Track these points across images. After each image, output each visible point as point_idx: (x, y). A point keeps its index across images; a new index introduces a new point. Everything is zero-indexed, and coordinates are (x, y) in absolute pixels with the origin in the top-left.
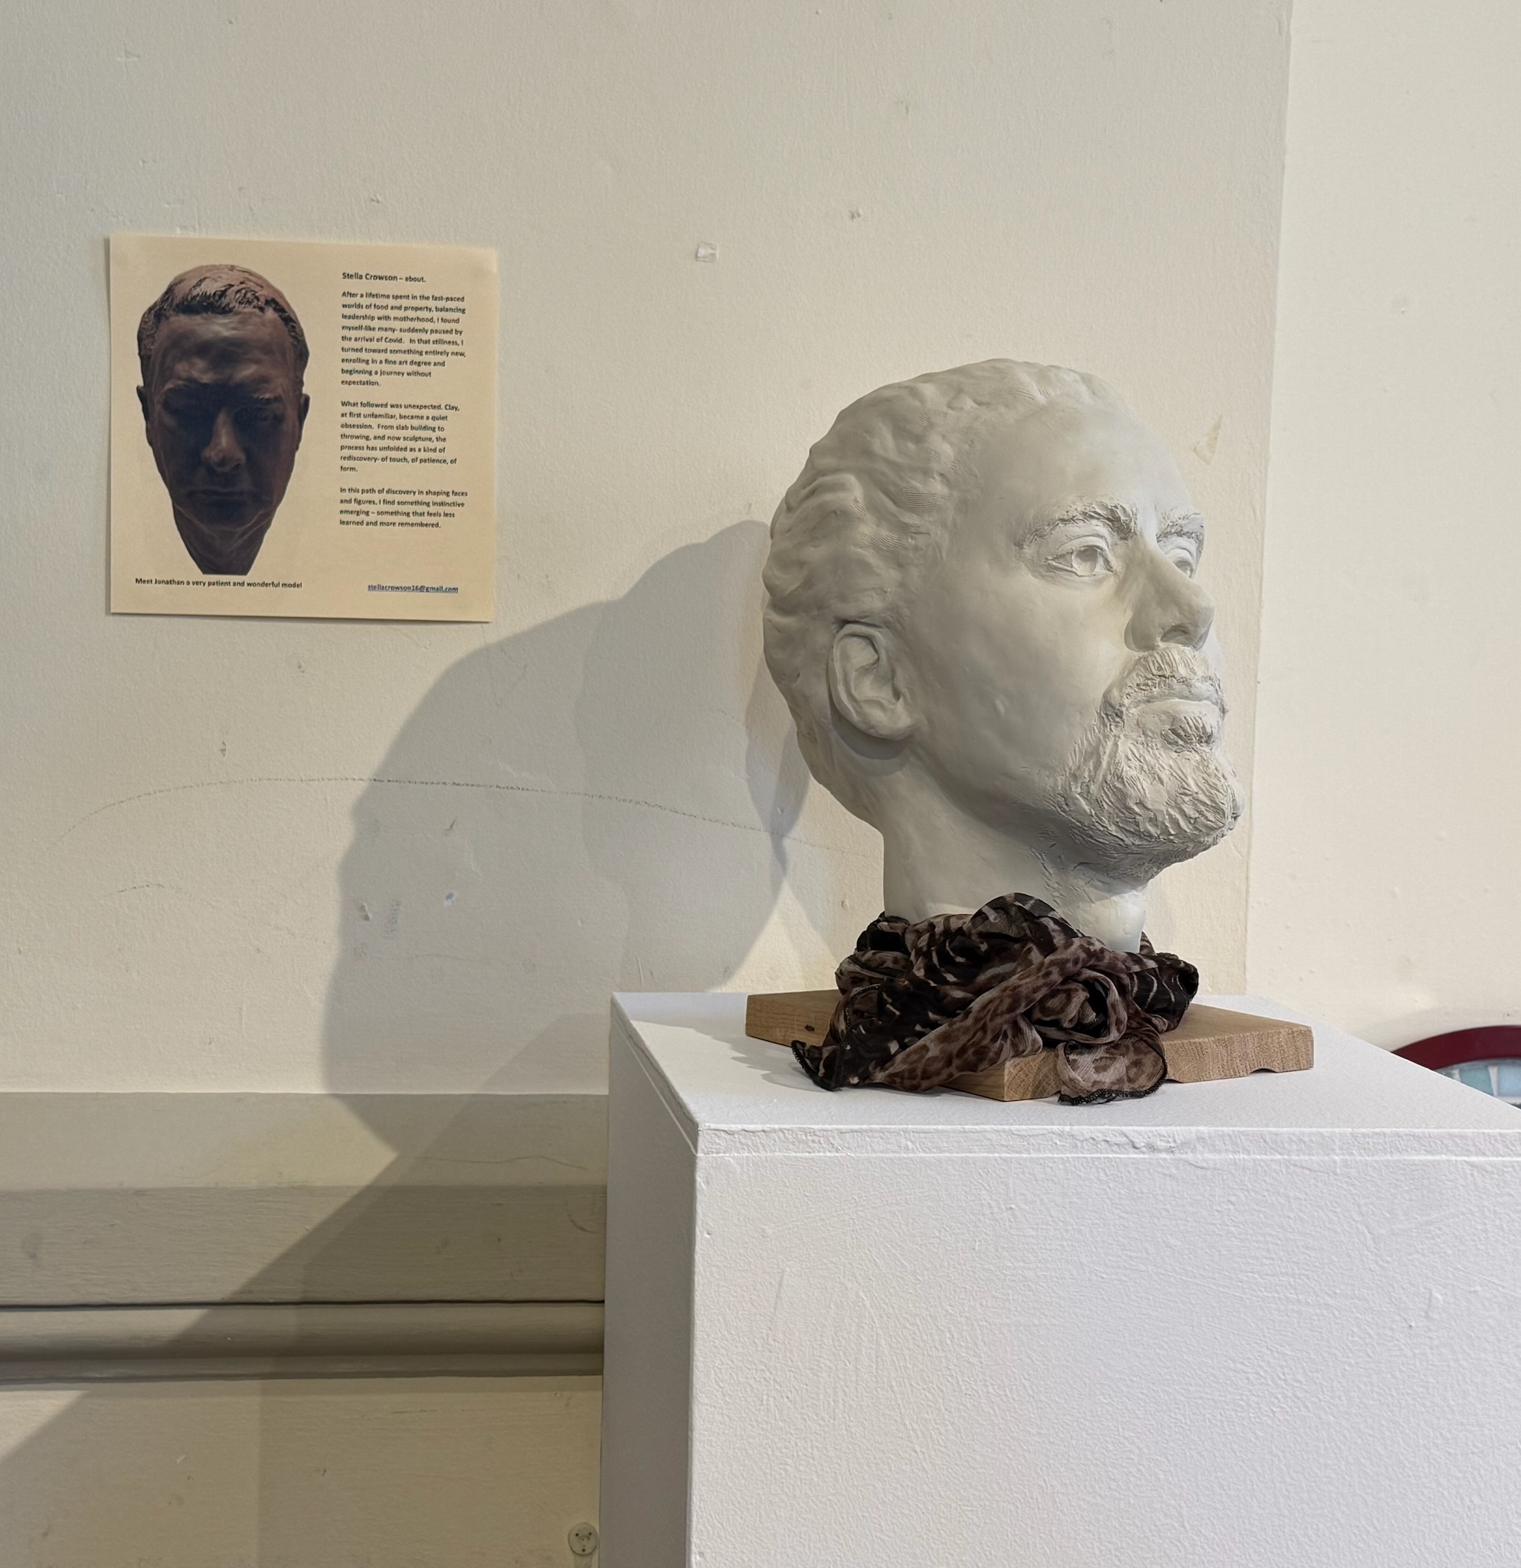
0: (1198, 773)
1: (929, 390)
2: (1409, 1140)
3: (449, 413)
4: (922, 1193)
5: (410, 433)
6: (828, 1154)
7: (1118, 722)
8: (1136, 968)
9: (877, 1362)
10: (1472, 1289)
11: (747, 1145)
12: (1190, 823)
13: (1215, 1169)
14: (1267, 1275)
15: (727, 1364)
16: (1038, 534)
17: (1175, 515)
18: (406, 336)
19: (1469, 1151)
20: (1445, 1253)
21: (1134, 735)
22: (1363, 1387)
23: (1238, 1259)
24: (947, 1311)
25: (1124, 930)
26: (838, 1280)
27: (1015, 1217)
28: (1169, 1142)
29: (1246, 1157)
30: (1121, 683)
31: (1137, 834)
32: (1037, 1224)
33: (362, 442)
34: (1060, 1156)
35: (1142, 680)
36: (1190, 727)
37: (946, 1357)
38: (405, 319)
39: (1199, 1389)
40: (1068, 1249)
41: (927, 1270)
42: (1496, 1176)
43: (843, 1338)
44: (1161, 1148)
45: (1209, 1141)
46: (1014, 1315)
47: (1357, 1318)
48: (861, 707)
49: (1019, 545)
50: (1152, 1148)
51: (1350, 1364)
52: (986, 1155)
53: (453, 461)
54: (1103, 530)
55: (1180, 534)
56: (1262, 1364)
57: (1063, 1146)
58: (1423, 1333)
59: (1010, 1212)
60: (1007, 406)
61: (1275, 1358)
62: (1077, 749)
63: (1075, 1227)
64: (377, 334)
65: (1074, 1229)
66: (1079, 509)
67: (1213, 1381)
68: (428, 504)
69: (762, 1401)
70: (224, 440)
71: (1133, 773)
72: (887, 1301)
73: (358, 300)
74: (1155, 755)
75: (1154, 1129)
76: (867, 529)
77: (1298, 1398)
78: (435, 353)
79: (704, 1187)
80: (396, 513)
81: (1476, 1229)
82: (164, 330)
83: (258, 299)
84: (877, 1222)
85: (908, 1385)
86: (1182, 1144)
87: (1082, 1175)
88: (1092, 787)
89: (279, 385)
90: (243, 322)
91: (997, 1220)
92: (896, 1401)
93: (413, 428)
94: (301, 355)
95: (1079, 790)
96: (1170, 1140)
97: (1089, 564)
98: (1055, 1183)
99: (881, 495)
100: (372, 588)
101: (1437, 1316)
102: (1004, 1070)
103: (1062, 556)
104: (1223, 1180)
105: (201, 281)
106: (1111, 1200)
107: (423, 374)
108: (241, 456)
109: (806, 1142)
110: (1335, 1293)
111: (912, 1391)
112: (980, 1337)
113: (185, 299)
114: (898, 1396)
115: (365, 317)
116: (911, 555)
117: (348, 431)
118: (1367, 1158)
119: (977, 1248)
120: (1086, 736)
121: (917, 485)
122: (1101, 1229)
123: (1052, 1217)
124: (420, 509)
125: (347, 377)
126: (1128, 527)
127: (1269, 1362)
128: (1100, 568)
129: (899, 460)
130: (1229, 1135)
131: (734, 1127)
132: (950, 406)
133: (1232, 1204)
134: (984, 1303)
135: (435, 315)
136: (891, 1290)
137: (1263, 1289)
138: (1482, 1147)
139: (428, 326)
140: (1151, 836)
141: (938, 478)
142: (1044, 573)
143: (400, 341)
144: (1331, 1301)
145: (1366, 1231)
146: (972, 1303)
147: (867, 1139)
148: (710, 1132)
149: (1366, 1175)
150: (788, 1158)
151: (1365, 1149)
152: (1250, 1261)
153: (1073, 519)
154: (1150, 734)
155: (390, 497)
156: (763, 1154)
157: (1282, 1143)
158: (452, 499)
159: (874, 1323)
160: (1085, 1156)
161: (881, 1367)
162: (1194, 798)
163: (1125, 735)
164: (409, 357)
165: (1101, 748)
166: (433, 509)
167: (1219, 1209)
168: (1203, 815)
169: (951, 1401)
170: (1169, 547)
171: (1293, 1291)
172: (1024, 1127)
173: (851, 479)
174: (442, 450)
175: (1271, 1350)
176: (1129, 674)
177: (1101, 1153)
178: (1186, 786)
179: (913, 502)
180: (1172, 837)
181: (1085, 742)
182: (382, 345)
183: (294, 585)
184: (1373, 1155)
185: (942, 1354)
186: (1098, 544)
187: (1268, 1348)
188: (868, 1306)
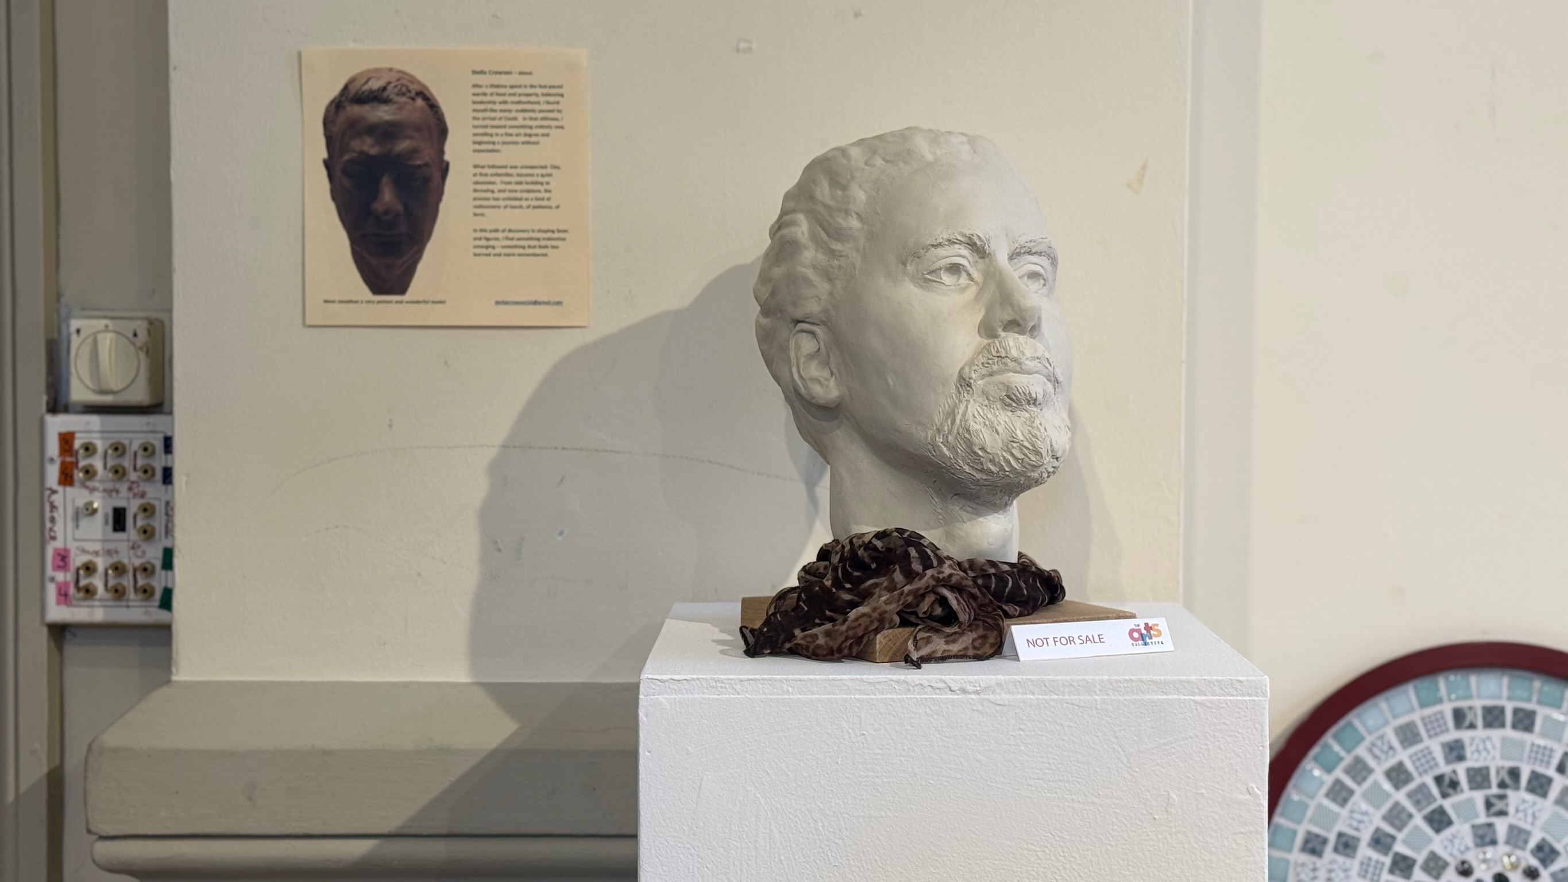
0: (1025, 426)
1: (855, 153)
2: (1150, 684)
3: (554, 171)
4: (799, 723)
5: (524, 187)
6: (732, 696)
7: (969, 391)
8: (992, 571)
9: (770, 842)
10: (1199, 792)
11: (674, 689)
12: (1019, 462)
13: (1009, 705)
14: (1049, 781)
15: (663, 844)
16: (917, 256)
17: (1022, 240)
18: (520, 115)
19: (1195, 693)
20: (1178, 765)
21: (981, 400)
22: (1121, 862)
23: (1027, 770)
24: (819, 807)
25: (988, 543)
26: (740, 785)
27: (867, 740)
28: (976, 687)
29: (1032, 697)
30: (971, 363)
31: (982, 471)
32: (883, 745)
33: (489, 195)
34: (899, 696)
35: (985, 360)
36: (1020, 393)
37: (819, 840)
38: (519, 102)
39: (1002, 862)
40: (905, 762)
41: (805, 778)
42: (1214, 710)
43: (746, 825)
44: (970, 691)
45: (1005, 686)
46: (868, 810)
47: (1116, 812)
48: (806, 383)
49: (904, 264)
50: (964, 691)
51: (1111, 846)
52: (845, 696)
53: (557, 207)
54: (965, 252)
55: (1030, 253)
56: (1048, 845)
57: (899, 689)
58: (1164, 823)
59: (863, 737)
60: (905, 162)
61: (1056, 840)
62: (941, 411)
63: (910, 747)
64: (498, 115)
65: (909, 749)
66: (944, 237)
67: (1012, 857)
68: (538, 239)
69: (689, 869)
70: (387, 196)
71: (978, 427)
72: (776, 799)
73: (483, 90)
74: (995, 414)
75: (965, 677)
76: (809, 254)
77: (1074, 869)
78: (542, 127)
79: (645, 719)
80: (516, 247)
81: (1201, 749)
82: (342, 118)
83: (409, 91)
84: (768, 744)
85: (792, 859)
86: (985, 688)
87: (914, 710)
88: (950, 438)
89: (427, 155)
90: (400, 109)
91: (853, 743)
92: (784, 871)
93: (527, 183)
94: (442, 131)
95: (941, 440)
96: (977, 685)
97: (956, 277)
98: (894, 716)
99: (819, 228)
100: (497, 303)
101: (1173, 811)
102: (876, 640)
103: (934, 271)
104: (1015, 713)
105: (369, 80)
106: (935, 727)
107: (533, 143)
108: (400, 208)
109: (716, 688)
110: (1099, 794)
111: (796, 864)
112: (843, 825)
113: (356, 93)
114: (786, 866)
115: (489, 102)
116: (836, 271)
117: (478, 187)
118: (1120, 698)
119: (839, 762)
120: (947, 401)
121: (841, 221)
122: (928, 749)
123: (893, 740)
124: (533, 243)
125: (477, 147)
126: (983, 250)
127: (1052, 844)
128: (964, 280)
129: (831, 203)
130: (1019, 682)
131: (665, 677)
132: (866, 164)
133: (1023, 730)
134: (846, 801)
135: (542, 99)
136: (780, 792)
137: (1046, 791)
138: (1203, 689)
139: (537, 107)
140: (992, 472)
141: (855, 216)
142: (922, 284)
143: (515, 119)
144: (1096, 800)
145: (1120, 750)
146: (837, 801)
147: (761, 686)
148: (648, 680)
149: (1119, 709)
150: (704, 699)
151: (1117, 691)
152: (1037, 771)
153: (940, 245)
154: (991, 399)
155: (510, 235)
156: (686, 696)
157: (1058, 687)
158: (556, 235)
159: (767, 814)
160: (916, 696)
161: (773, 846)
162: (1020, 444)
163: (974, 400)
164: (522, 131)
165: (956, 409)
166: (543, 243)
167: (1013, 734)
168: (1027, 457)
169: (823, 870)
170: (1022, 264)
171: (1068, 793)
172: (871, 677)
173: (801, 217)
174: (549, 199)
175: (1054, 835)
176: (978, 355)
177: (927, 695)
178: (1015, 436)
179: (838, 234)
180: (1007, 473)
181: (947, 406)
182: (503, 123)
183: (441, 302)
184: (1124, 695)
185: (816, 837)
186: (960, 262)
187: (1051, 833)
188: (763, 803)
